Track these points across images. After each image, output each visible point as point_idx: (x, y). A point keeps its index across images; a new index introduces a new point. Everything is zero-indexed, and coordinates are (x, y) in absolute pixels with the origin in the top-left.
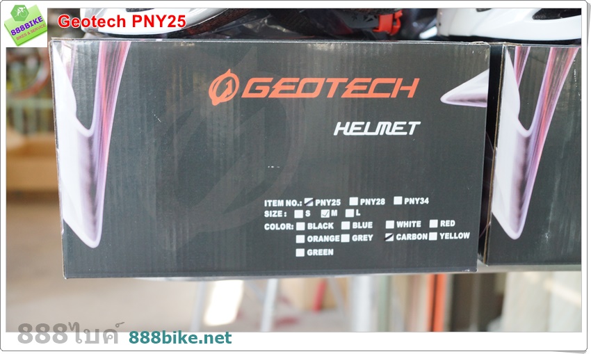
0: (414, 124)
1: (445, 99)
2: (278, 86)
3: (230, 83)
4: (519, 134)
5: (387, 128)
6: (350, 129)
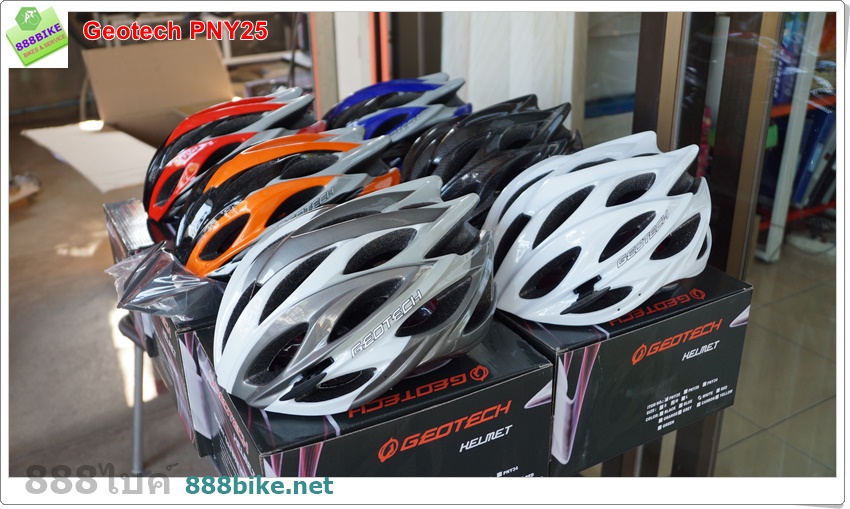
0: (508, 428)
1: (526, 407)
2: (424, 436)
3: (392, 445)
4: (568, 404)
5: (492, 436)
6: (470, 445)
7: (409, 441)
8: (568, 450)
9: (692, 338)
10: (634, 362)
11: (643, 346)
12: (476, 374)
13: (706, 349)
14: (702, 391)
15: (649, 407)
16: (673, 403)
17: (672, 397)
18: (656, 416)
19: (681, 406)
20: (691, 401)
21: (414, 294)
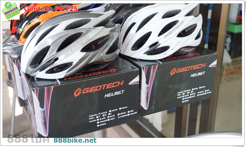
0: (123, 91)
1: (130, 84)
2: (91, 89)
3: (79, 91)
4: (146, 86)
5: (117, 93)
6: (108, 95)
7: (85, 90)
8: (147, 105)
9: (194, 69)
10: (172, 74)
11: (175, 69)
12: (111, 71)
13: (200, 74)
14: (199, 90)
15: (178, 93)
16: (188, 93)
17: (187, 91)
18: (181, 97)
19: (191, 95)
20: (195, 93)
21: (88, 38)
